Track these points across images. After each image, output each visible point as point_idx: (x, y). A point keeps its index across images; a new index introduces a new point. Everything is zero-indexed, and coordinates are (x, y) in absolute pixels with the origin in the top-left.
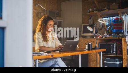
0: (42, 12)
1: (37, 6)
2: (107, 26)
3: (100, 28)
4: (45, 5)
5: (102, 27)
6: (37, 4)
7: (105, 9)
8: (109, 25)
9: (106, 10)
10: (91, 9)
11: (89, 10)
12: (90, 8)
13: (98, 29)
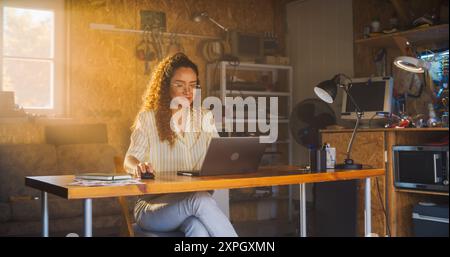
0: (215, 41)
1: (197, 20)
2: (437, 84)
3: (414, 91)
4: (230, 15)
5: (419, 86)
6: (199, 15)
7: (424, 19)
8: (442, 82)
9: (426, 23)
10: (376, 25)
11: (371, 28)
12: (373, 20)
13: (409, 95)
